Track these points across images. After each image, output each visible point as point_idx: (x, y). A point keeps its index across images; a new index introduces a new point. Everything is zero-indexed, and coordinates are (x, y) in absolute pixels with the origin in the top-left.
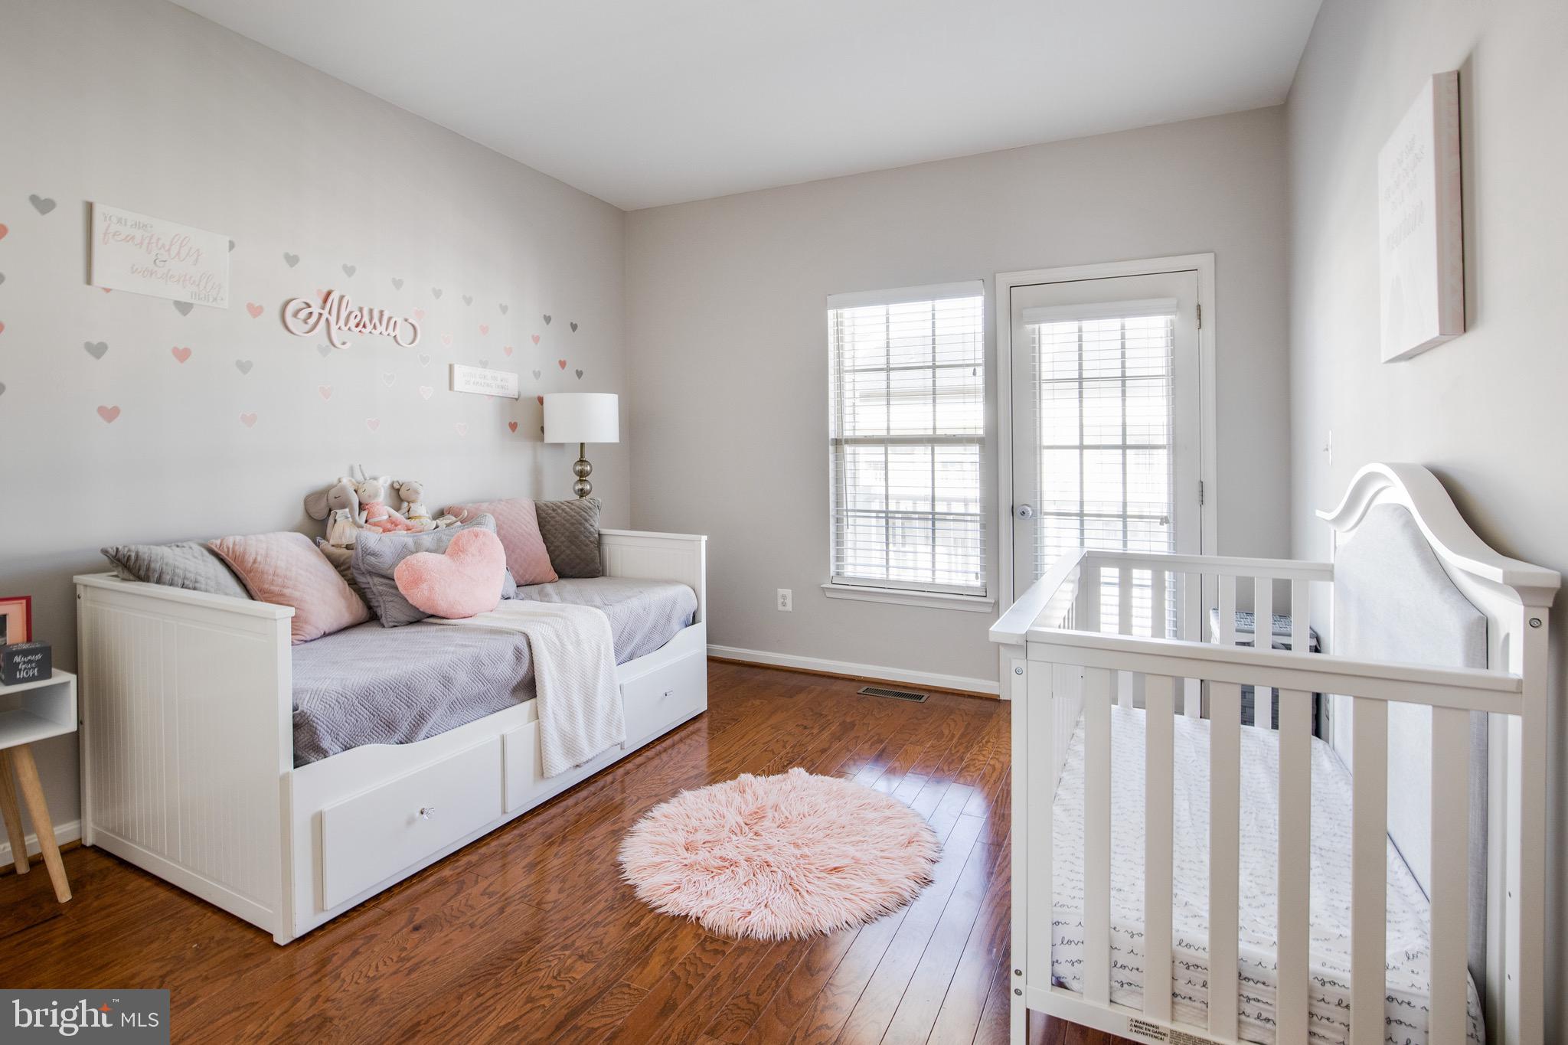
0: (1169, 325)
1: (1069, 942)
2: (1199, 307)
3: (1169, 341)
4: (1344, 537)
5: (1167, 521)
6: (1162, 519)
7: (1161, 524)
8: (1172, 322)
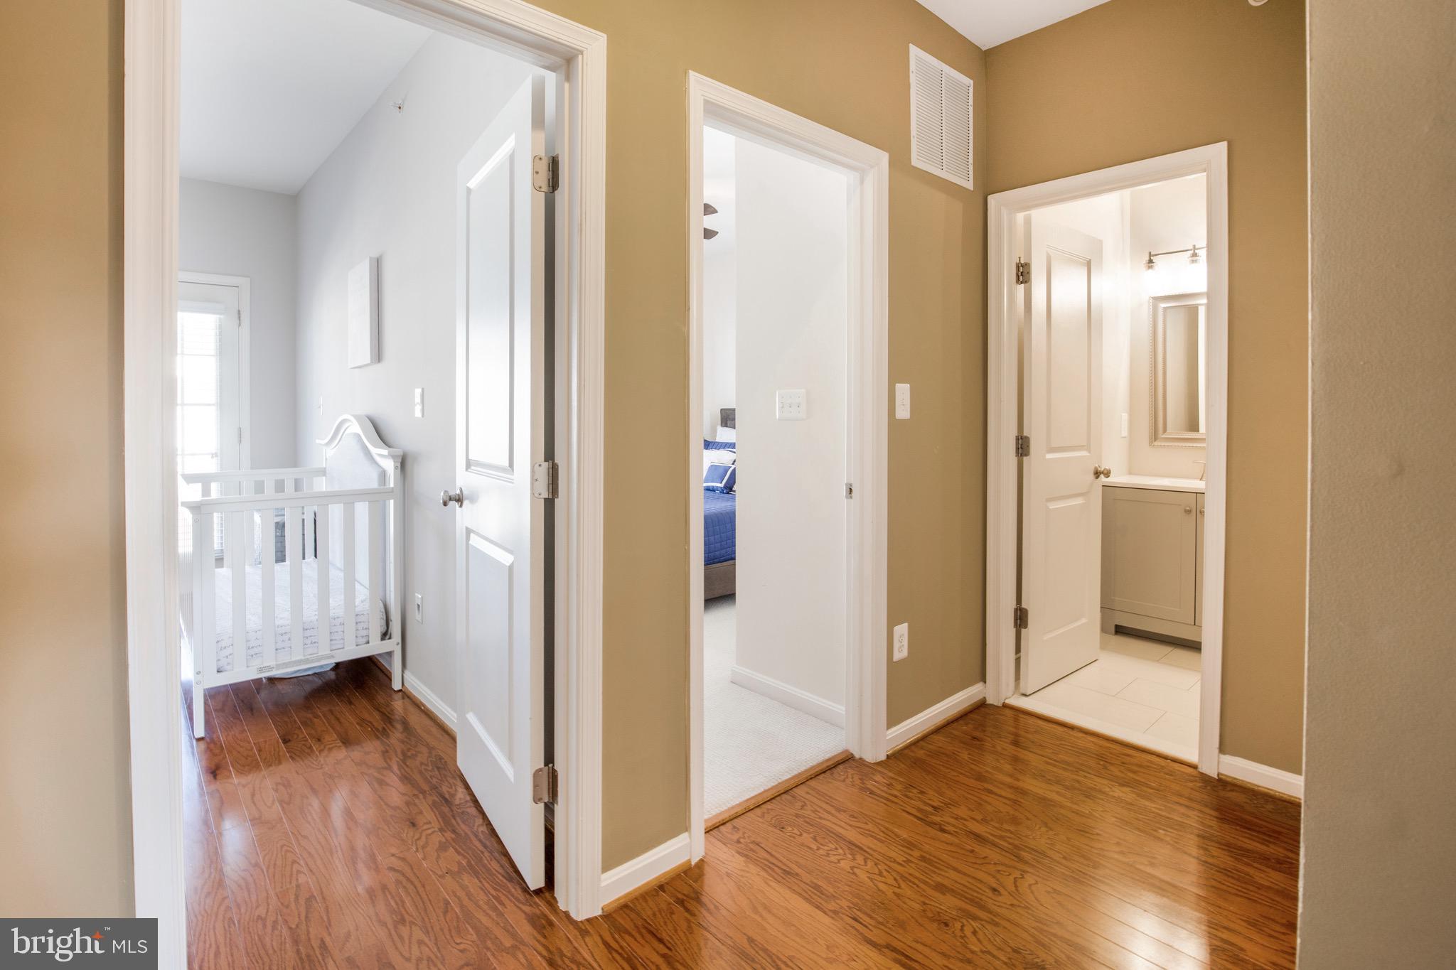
0: (218, 321)
1: (225, 648)
2: (239, 311)
3: (218, 332)
4: (330, 452)
5: (217, 456)
6: (213, 454)
7: (212, 457)
8: (220, 319)
